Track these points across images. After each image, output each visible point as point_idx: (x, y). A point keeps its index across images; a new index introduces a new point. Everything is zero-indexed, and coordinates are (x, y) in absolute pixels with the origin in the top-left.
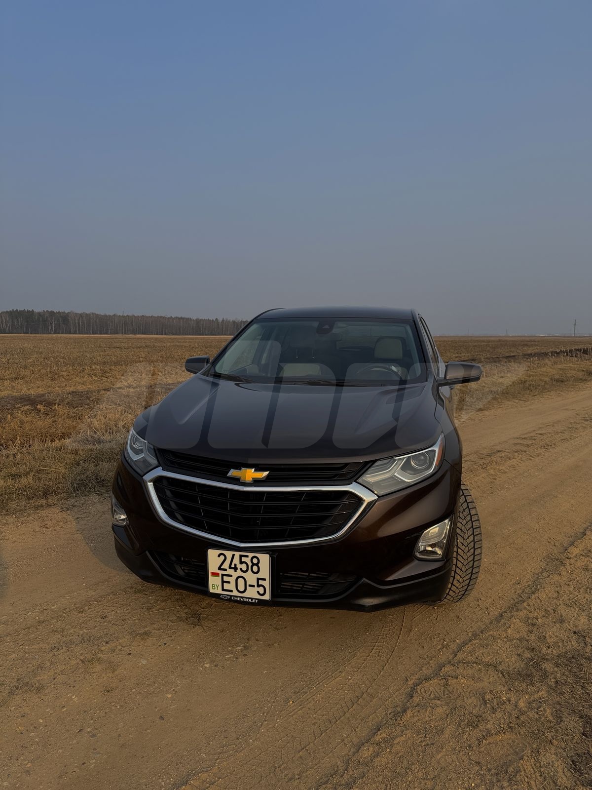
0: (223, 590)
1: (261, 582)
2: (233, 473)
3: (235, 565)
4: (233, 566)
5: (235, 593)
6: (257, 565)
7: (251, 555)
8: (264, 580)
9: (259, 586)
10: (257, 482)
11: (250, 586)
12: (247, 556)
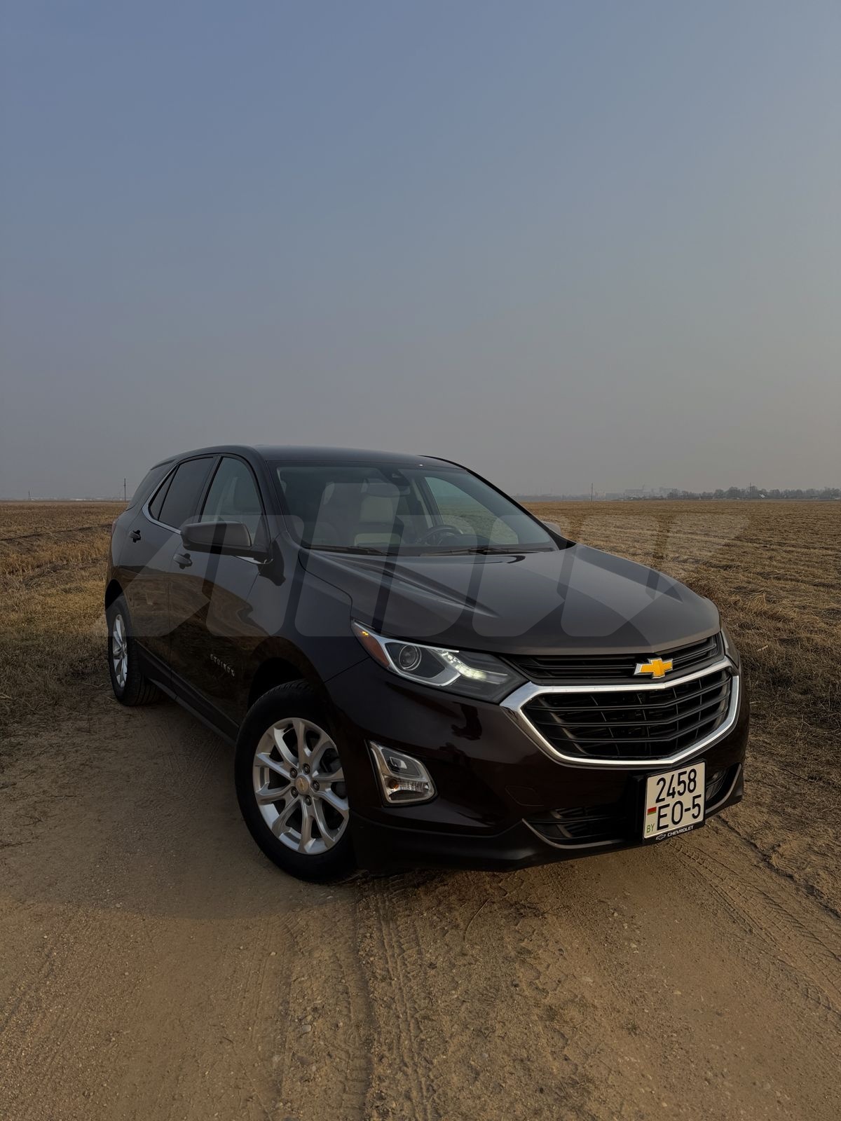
0: (659, 828)
1: (697, 801)
2: (640, 669)
3: (674, 788)
4: (671, 792)
5: (672, 827)
6: (694, 780)
7: (688, 769)
8: (699, 796)
9: (694, 806)
10: (668, 675)
11: (687, 810)
12: (685, 773)
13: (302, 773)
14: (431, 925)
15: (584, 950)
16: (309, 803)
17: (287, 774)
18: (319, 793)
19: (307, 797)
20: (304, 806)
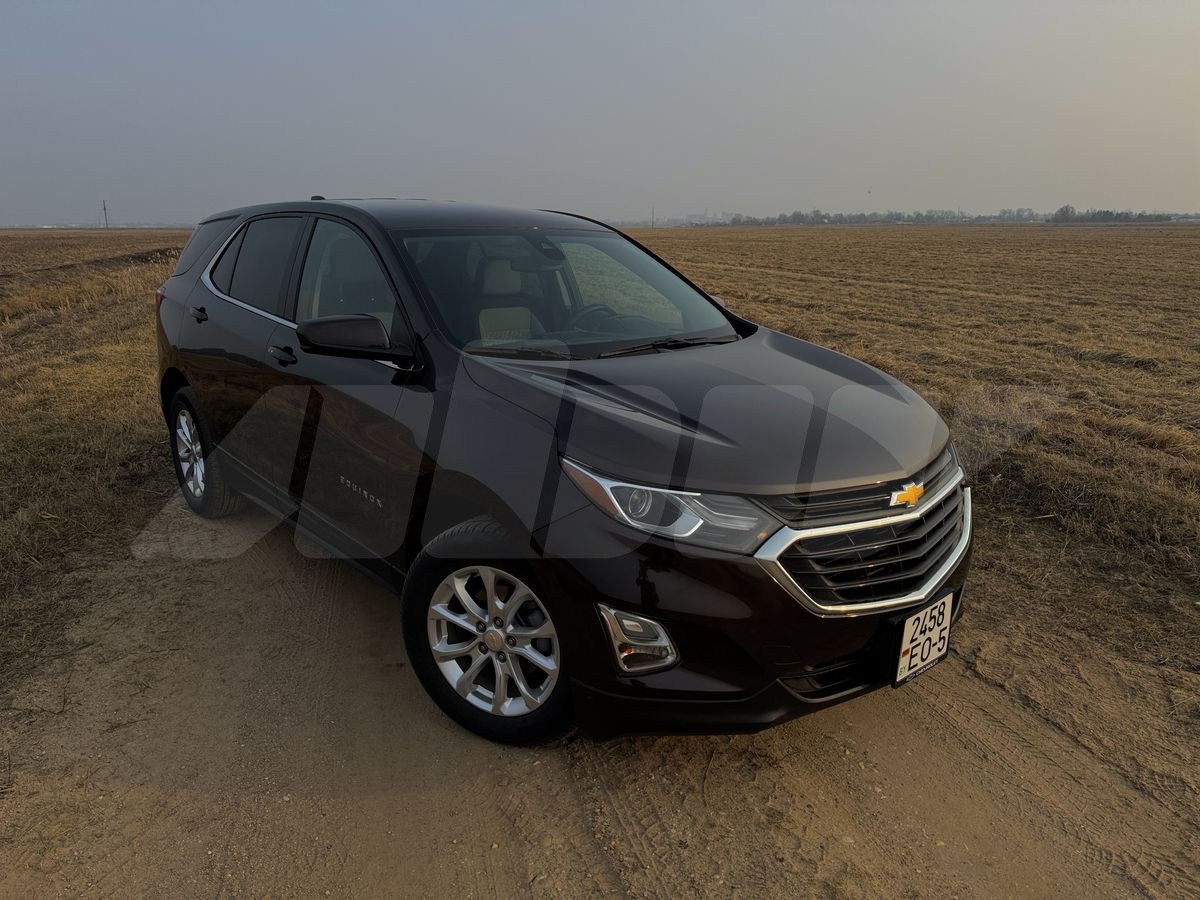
0: (910, 668)
1: (943, 634)
2: (895, 498)
3: (926, 626)
4: (923, 629)
5: (921, 665)
6: (942, 613)
8: (946, 628)
9: (940, 639)
11: (934, 645)
12: (936, 607)
13: (493, 628)
14: (663, 790)
15: (832, 803)
16: (504, 660)
17: (473, 628)
18: (517, 649)
19: (499, 653)
20: (497, 664)
